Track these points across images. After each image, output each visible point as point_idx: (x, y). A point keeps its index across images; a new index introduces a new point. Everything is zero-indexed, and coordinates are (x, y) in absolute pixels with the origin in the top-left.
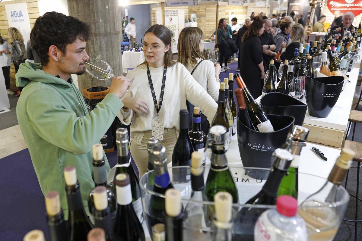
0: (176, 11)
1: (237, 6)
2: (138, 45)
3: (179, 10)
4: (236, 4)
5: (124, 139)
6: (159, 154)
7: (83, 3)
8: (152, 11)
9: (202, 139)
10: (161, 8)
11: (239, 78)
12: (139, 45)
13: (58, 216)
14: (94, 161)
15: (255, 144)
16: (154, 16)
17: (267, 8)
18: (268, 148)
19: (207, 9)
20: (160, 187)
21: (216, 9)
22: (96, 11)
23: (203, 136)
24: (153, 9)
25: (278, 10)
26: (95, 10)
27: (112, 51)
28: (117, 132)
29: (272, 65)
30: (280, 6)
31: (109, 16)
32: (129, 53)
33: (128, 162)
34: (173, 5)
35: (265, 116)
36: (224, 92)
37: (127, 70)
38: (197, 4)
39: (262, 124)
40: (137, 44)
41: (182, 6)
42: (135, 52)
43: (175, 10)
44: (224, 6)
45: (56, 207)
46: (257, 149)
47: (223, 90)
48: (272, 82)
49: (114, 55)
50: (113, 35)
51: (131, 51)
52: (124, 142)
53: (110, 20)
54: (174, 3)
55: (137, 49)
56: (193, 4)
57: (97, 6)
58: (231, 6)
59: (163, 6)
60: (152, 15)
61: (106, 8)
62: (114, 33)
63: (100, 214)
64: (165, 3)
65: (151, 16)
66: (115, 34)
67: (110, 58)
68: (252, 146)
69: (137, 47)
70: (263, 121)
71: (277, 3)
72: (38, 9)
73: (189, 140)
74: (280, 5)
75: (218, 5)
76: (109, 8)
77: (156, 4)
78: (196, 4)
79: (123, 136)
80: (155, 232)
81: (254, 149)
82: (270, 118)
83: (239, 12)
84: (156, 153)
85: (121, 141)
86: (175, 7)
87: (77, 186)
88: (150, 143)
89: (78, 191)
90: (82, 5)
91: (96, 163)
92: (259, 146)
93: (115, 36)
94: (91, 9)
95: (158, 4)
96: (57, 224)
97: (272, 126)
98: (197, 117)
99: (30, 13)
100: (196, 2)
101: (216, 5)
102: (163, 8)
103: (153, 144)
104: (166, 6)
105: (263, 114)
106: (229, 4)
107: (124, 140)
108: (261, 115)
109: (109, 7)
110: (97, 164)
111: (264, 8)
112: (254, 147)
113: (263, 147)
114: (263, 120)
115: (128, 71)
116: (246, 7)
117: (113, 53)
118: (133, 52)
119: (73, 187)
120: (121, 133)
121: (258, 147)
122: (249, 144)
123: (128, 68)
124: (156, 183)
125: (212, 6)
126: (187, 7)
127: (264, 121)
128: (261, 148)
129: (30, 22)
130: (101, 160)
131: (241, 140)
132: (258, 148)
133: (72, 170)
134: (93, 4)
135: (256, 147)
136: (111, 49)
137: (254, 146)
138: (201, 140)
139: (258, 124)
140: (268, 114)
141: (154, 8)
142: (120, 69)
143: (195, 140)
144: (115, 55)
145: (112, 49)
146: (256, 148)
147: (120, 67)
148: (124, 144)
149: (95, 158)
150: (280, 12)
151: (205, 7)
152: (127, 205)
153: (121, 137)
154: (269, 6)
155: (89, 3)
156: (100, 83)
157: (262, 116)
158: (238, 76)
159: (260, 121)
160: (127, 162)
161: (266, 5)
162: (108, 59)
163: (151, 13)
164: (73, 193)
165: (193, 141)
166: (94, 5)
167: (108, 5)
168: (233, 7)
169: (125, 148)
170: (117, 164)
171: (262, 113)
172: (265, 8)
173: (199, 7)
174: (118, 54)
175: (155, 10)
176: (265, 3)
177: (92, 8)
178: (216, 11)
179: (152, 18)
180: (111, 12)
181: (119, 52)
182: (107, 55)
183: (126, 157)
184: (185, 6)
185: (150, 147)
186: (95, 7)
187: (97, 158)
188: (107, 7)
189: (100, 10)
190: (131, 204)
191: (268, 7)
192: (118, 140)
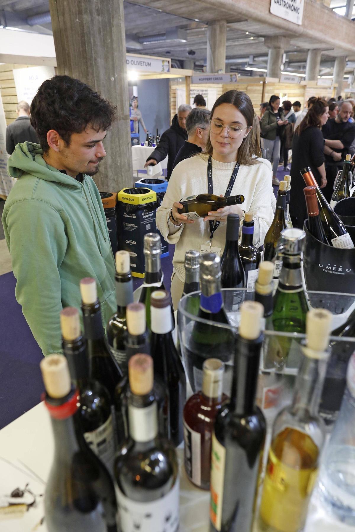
0: (205, 91)
1: (292, 85)
2: (152, 137)
3: (209, 89)
4: (290, 81)
5: (155, 248)
6: (211, 265)
7: (79, 71)
8: (172, 91)
9: (255, 257)
10: (185, 85)
11: (309, 174)
12: (154, 138)
13: (77, 342)
14: (117, 274)
15: (329, 264)
16: (175, 97)
17: (332, 88)
18: (347, 270)
19: (249, 88)
20: (209, 312)
21: (261, 88)
22: (97, 84)
23: (255, 253)
24: (173, 87)
25: (348, 93)
26: (96, 81)
27: (119, 143)
28: (146, 238)
29: (348, 161)
30: (350, 87)
31: (116, 92)
32: (140, 148)
33: (160, 281)
34: (200, 81)
35: (342, 227)
36: (285, 194)
37: (137, 172)
38: (236, 81)
39: (338, 238)
40: (151, 135)
41: (213, 83)
42: (148, 147)
43: (204, 89)
44: (273, 84)
45: (75, 329)
46: (331, 272)
47: (284, 191)
48: (345, 185)
49: (121, 149)
50: (120, 120)
51: (143, 145)
52: (154, 252)
53: (116, 98)
54: (203, 79)
55: (151, 142)
56: (230, 80)
57: (98, 76)
58: (284, 84)
59: (188, 82)
60: (172, 95)
61: (111, 79)
62: (121, 117)
63: (135, 341)
64: (190, 77)
65: (170, 97)
66: (123, 119)
67: (115, 153)
68: (324, 267)
69: (151, 140)
70: (339, 235)
71: (347, 81)
72: (14, 82)
73: (239, 258)
74: (351, 84)
75: (264, 83)
76: (115, 80)
77: (177, 78)
78: (234, 80)
79: (154, 244)
80: (206, 368)
81: (326, 271)
82: (349, 230)
83: (294, 94)
84: (207, 263)
85: (151, 251)
86: (203, 85)
87: (97, 307)
88: (189, 257)
89: (98, 313)
90: (78, 75)
91: (120, 277)
92: (334, 268)
93: (123, 121)
94: (90, 81)
95: (181, 80)
96: (77, 352)
97: (352, 242)
98: (250, 226)
99: (3, 87)
100: (234, 78)
101: (262, 82)
102: (188, 86)
103: (193, 257)
104: (192, 83)
105: (341, 225)
106: (281, 81)
107: (156, 250)
108: (338, 226)
109: (115, 78)
110: (121, 279)
111: (328, 89)
112: (327, 269)
113: (340, 269)
114: (340, 233)
115: (138, 174)
116: (304, 87)
117: (121, 146)
118: (145, 147)
119: (92, 306)
120: (151, 239)
121: (332, 268)
122: (319, 265)
123: (139, 169)
124: (203, 307)
125: (256, 83)
126: (220, 85)
127: (342, 235)
128: (337, 271)
129: (3, 102)
130: (127, 273)
131: (309, 260)
132: (333, 271)
133: (92, 282)
134: (93, 74)
135: (331, 269)
136: (117, 140)
137: (327, 267)
138: (253, 258)
139: (332, 239)
140: (347, 226)
141: (174, 85)
142: (129, 168)
143: (244, 257)
144: (123, 149)
145: (119, 140)
146: (329, 270)
147: (129, 165)
148: (154, 256)
149: (119, 270)
150: (351, 95)
151: (245, 86)
152: (165, 335)
153: (151, 245)
154: (337, 85)
155: (88, 71)
156: (102, 187)
157: (338, 228)
158: (308, 171)
159: (336, 234)
160: (158, 280)
161: (332, 84)
162: (113, 154)
163: (170, 93)
164: (92, 315)
165: (243, 259)
166: (95, 75)
167: (114, 76)
168: (286, 87)
169: (156, 260)
170: (145, 283)
171: (339, 224)
172: (330, 88)
173: (238, 86)
174: (127, 147)
175: (176, 89)
176: (331, 81)
177: (92, 80)
178: (261, 92)
179: (172, 100)
180: (118, 87)
181: (128, 144)
182: (112, 148)
183: (157, 273)
184: (218, 83)
185: (189, 262)
186: (95, 78)
187: (122, 270)
188: (113, 79)
189: (103, 83)
190: (170, 333)
191: (335, 88)
192: (146, 249)
